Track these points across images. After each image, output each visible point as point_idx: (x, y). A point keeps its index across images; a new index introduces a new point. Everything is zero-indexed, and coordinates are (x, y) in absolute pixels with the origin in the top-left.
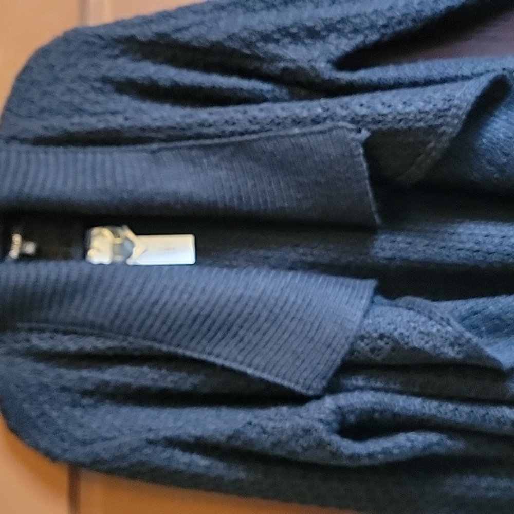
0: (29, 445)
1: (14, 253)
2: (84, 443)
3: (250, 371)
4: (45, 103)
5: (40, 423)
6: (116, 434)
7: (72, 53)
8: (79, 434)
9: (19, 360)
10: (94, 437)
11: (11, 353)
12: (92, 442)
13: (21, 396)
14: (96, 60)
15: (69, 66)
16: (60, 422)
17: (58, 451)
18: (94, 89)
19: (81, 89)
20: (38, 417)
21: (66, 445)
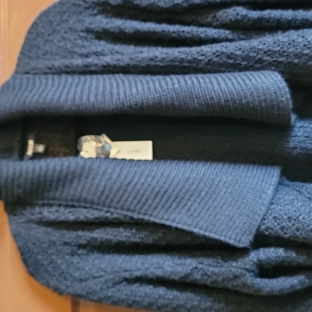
0: (43, 284)
1: (30, 152)
2: (81, 280)
3: (196, 230)
4: (47, 48)
5: (50, 268)
6: (103, 273)
7: (65, 12)
8: (77, 274)
9: (34, 226)
10: (88, 276)
11: (29, 221)
12: (86, 280)
13: (36, 251)
14: (81, 17)
15: (63, 21)
16: (63, 267)
17: (63, 287)
18: (80, 37)
19: (72, 38)
20: (48, 264)
21: (68, 283)
